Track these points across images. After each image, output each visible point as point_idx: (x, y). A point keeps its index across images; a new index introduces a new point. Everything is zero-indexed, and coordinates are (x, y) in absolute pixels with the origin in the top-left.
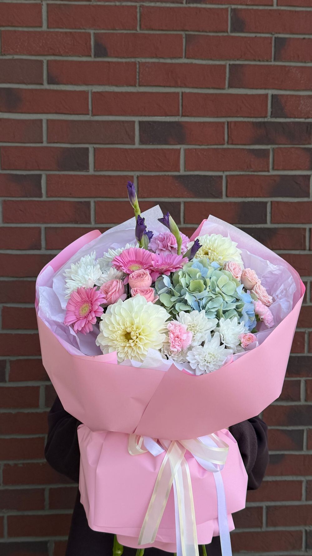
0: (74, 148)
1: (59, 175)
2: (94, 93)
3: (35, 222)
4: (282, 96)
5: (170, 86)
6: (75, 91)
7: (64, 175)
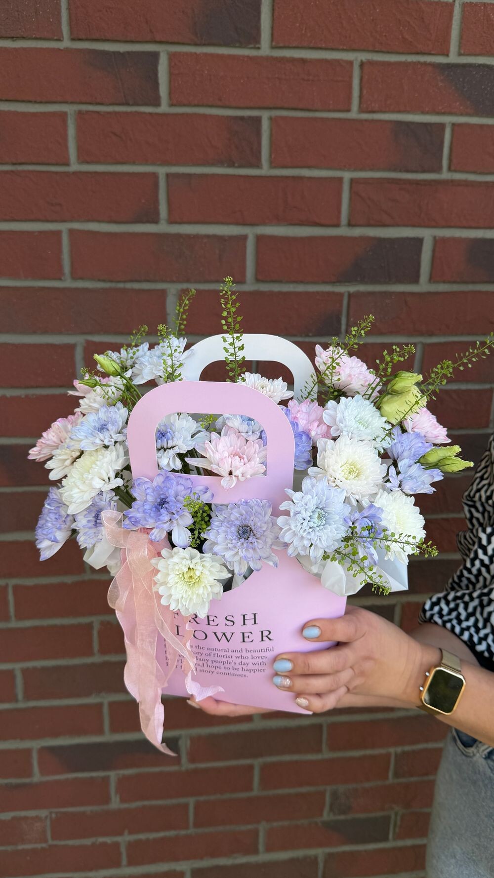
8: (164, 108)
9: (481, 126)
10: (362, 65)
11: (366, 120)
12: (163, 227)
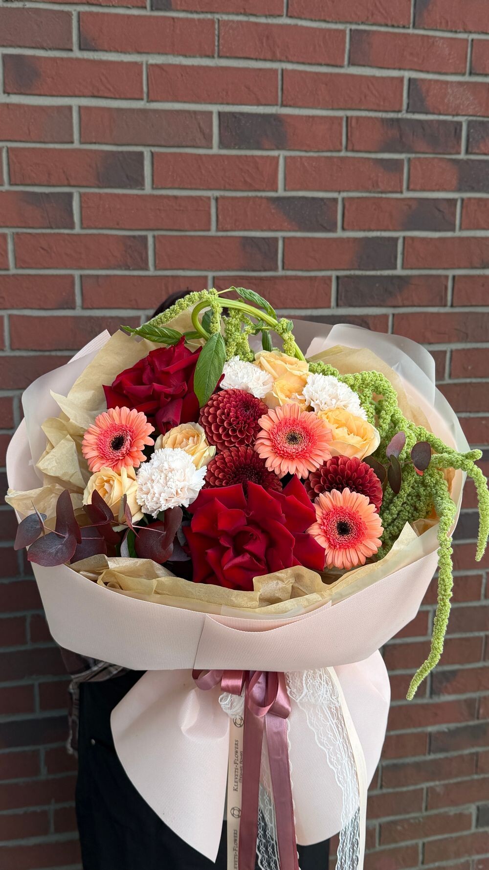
0: (122, 152)
1: (99, 193)
2: (150, 67)
3: (66, 267)
4: (423, 80)
5: (265, 60)
6: (121, 63)
7: (107, 194)
8: (77, 230)
9: (304, 239)
10: (217, 199)
11: (222, 237)
12: (78, 312)
